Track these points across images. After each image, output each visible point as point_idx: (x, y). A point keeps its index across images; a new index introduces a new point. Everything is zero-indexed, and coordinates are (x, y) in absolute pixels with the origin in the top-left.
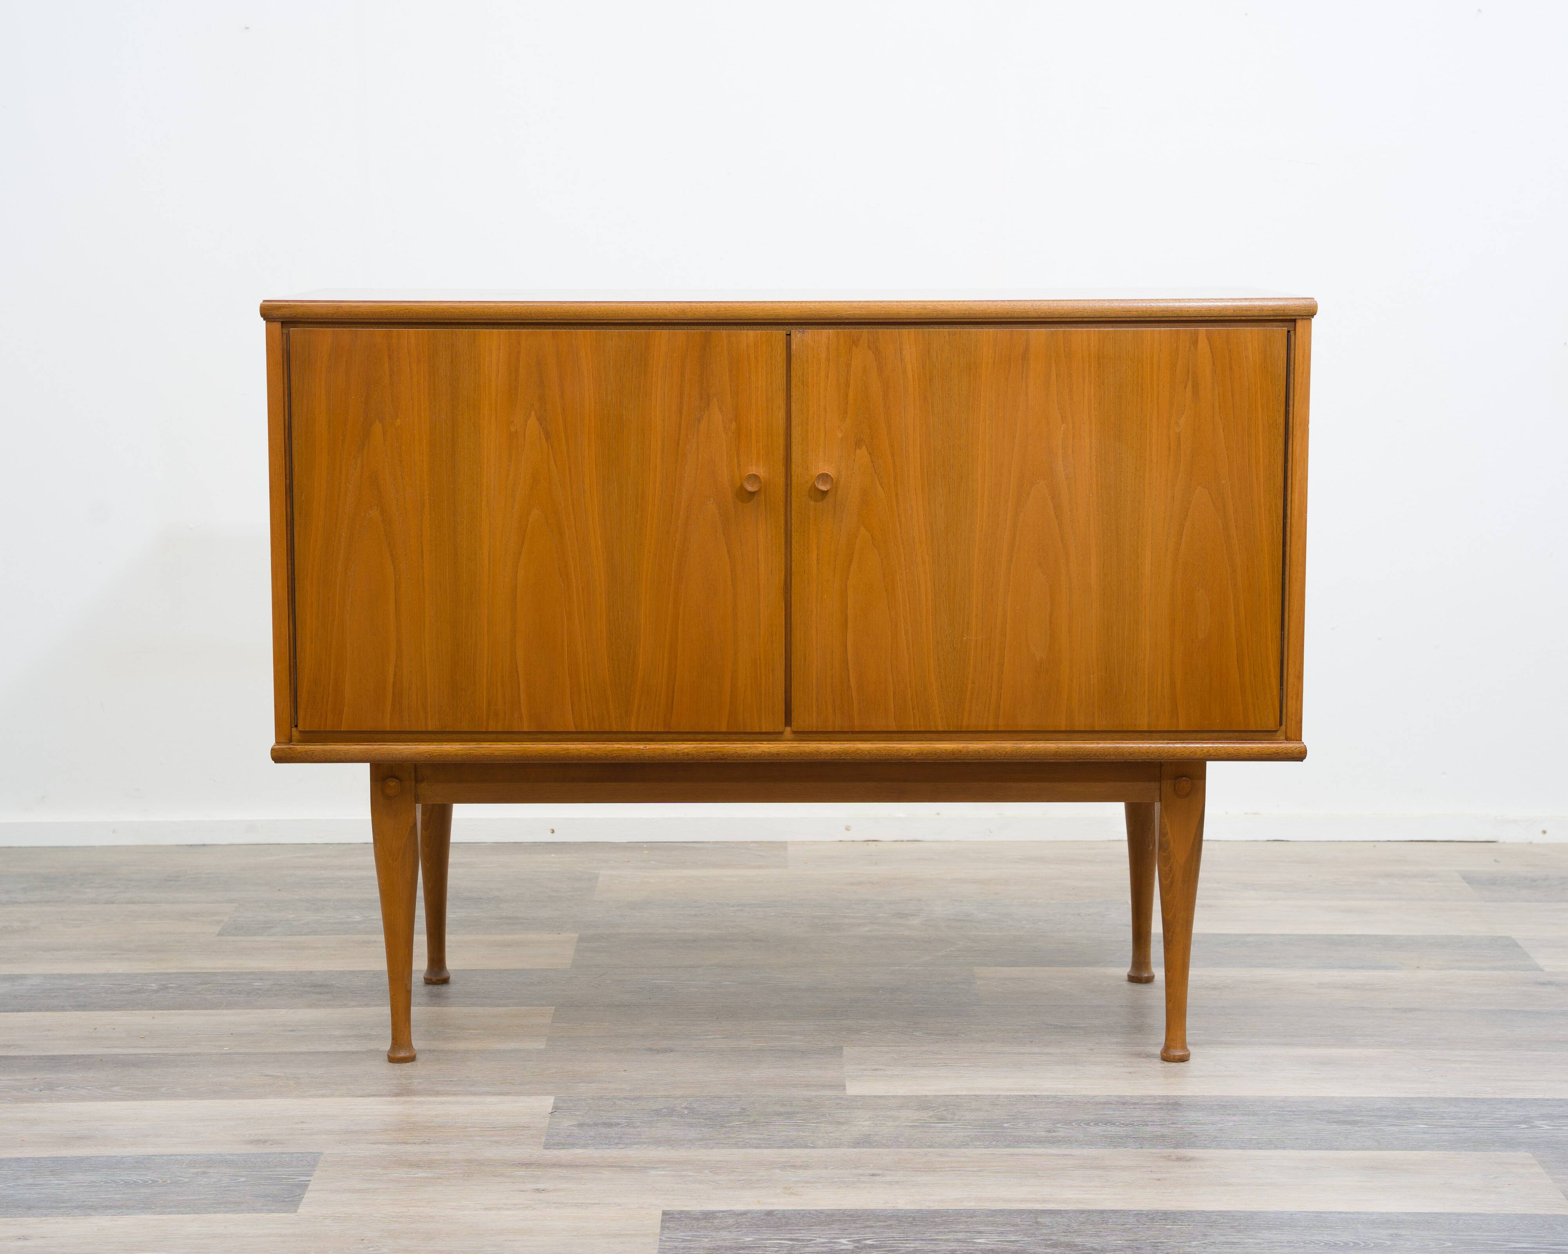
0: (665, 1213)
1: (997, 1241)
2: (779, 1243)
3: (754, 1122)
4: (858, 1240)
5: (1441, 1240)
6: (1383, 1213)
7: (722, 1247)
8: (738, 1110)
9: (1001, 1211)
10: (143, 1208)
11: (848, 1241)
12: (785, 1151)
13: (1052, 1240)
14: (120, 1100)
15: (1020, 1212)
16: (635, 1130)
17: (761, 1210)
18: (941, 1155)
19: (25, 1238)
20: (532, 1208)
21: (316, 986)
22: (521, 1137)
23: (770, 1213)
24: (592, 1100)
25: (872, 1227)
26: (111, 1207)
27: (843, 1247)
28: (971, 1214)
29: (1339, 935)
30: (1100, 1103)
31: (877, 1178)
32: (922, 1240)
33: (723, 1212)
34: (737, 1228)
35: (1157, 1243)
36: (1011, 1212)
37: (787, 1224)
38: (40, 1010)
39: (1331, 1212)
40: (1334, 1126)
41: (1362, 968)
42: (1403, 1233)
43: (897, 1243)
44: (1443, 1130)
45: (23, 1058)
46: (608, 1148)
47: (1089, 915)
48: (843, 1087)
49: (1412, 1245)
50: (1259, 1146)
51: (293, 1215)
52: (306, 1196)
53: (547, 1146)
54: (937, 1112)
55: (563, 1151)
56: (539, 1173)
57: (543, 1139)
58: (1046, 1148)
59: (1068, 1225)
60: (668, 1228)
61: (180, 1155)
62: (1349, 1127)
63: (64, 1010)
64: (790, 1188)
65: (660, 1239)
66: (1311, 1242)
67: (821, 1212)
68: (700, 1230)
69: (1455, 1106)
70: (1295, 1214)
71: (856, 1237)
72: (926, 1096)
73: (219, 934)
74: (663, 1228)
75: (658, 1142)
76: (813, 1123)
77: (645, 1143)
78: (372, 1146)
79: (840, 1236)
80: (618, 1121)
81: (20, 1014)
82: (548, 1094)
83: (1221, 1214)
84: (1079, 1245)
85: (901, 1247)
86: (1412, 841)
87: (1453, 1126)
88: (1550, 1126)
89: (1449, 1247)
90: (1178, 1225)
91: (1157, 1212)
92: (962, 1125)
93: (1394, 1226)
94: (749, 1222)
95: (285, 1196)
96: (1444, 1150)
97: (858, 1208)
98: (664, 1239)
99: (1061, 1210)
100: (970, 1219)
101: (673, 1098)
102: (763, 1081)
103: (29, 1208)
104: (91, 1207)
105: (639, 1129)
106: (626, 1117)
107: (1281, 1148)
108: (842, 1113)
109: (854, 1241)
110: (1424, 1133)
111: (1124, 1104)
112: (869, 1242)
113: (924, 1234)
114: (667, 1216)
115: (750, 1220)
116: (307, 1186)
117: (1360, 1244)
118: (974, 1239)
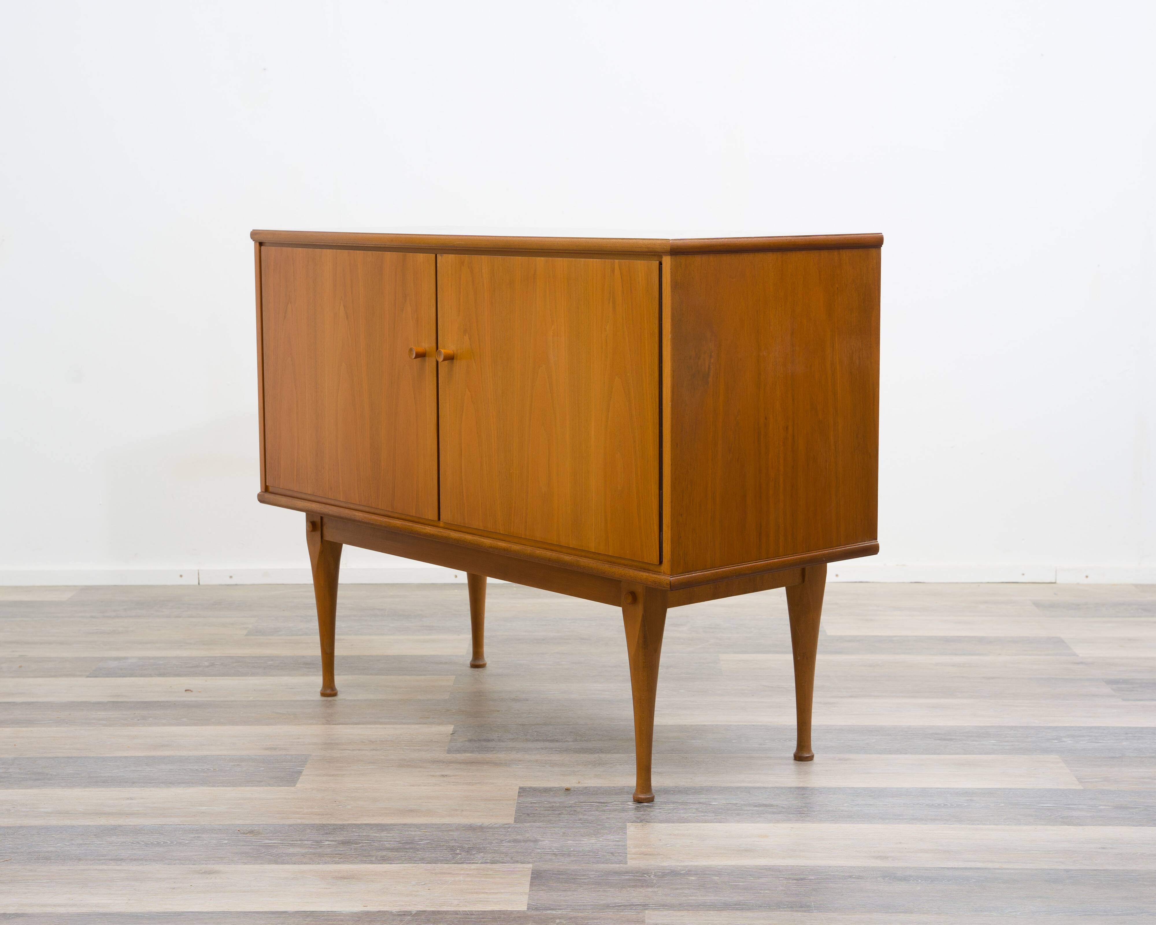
0: (520, 788)
6: (963, 789)
33: (556, 787)
35: (823, 804)
39: (932, 788)
49: (980, 805)
52: (301, 778)
53: (449, 752)
57: (446, 748)
70: (910, 789)
74: (519, 796)
79: (628, 801)
80: (492, 738)
85: (665, 807)
86: (1003, 582)
88: (1072, 741)
95: (288, 778)
103: (133, 783)
114: (523, 791)
116: (301, 772)
117: (948, 805)
118: (711, 802)
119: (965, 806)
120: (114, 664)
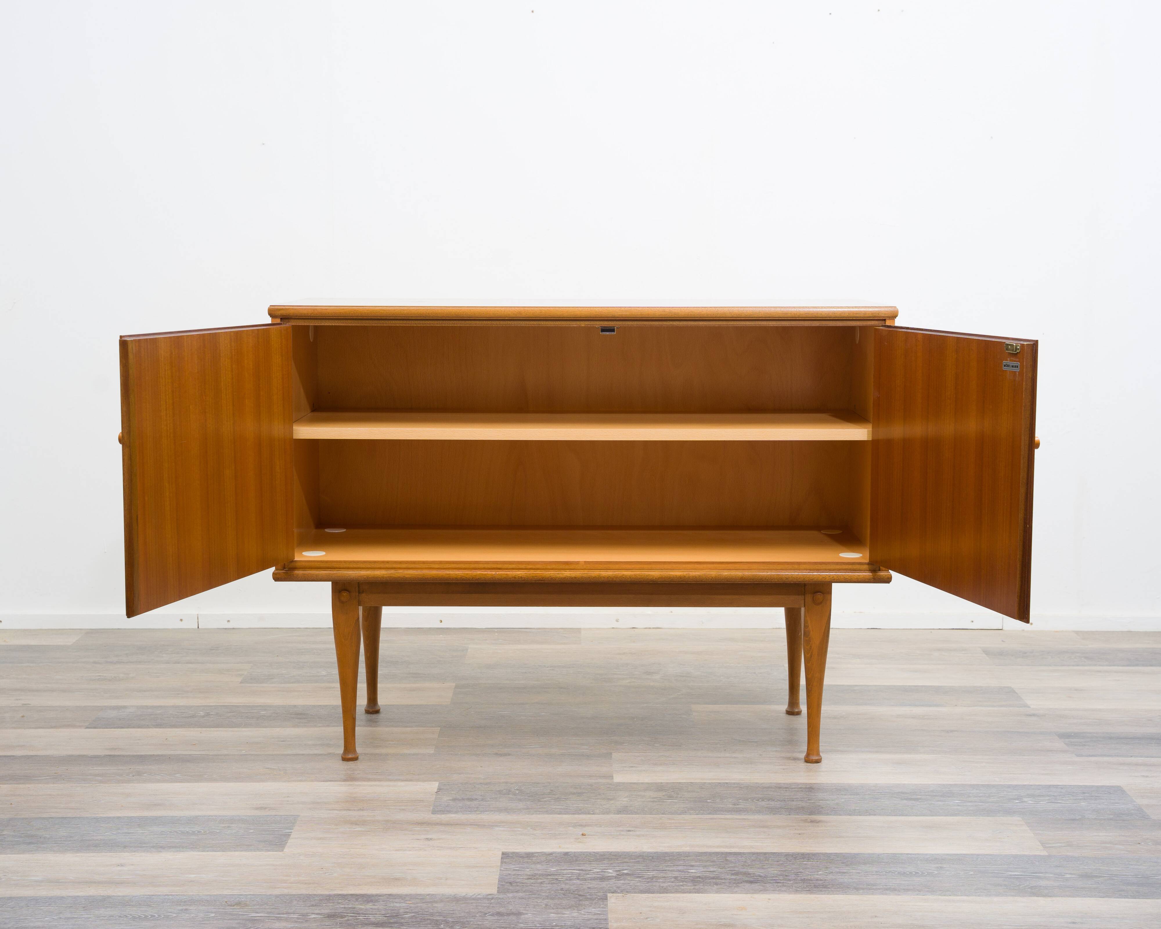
0: (503, 854)
1: (702, 871)
2: (571, 872)
3: (558, 798)
4: (619, 870)
5: (966, 870)
6: (933, 854)
7: (537, 874)
8: (548, 791)
9: (705, 853)
10: (192, 848)
11: (613, 871)
12: (576, 816)
13: (735, 870)
14: (180, 782)
15: (717, 854)
16: (487, 803)
17: (561, 852)
18: (670, 819)
19: (122, 865)
20: (423, 850)
21: (298, 714)
22: (418, 807)
23: (566, 854)
24: (461, 785)
25: (627, 862)
26: (173, 847)
27: (610, 875)
28: (687, 855)
29: (909, 686)
30: (765, 788)
31: (631, 833)
32: (657, 870)
33: (538, 853)
34: (546, 863)
35: (798, 872)
36: (710, 854)
37: (576, 860)
38: (134, 727)
39: (902, 854)
40: (905, 802)
41: (922, 706)
42: (945, 866)
43: (642, 872)
44: (969, 804)
45: (123, 756)
46: (470, 814)
47: (761, 673)
48: (612, 777)
50: (860, 813)
51: (281, 853)
52: (289, 841)
53: (434, 812)
54: (668, 793)
55: (443, 816)
56: (429, 829)
57: (431, 808)
58: (733, 815)
59: (745, 862)
60: (505, 863)
61: (215, 816)
62: (913, 802)
63: (150, 728)
64: (579, 838)
65: (500, 869)
66: (890, 872)
67: (597, 853)
68: (524, 864)
69: (977, 790)
70: (881, 855)
71: (618, 868)
72: (662, 783)
73: (241, 683)
74: (502, 862)
75: (500, 810)
76: (594, 799)
77: (492, 811)
78: (329, 811)
79: (608, 868)
80: (476, 797)
81: (122, 730)
82: (435, 781)
83: (836, 855)
84: (751, 874)
85: (645, 875)
86: (954, 629)
87: (975, 802)
88: (1032, 801)
89: (971, 875)
90: (811, 862)
91: (798, 854)
92: (683, 801)
93: (939, 862)
94: (553, 859)
95: (277, 841)
96: (970, 816)
97: (619, 851)
98: (502, 869)
99: (741, 853)
100: (686, 858)
101: (510, 783)
102: (563, 773)
103: (125, 847)
104: (161, 847)
105: (489, 802)
106: (482, 795)
107: (873, 815)
108: (611, 793)
109: (616, 871)
110: (958, 805)
111: (780, 788)
112: (625, 872)
113: (658, 867)
114: (505, 856)
115: (554, 858)
116: (290, 835)
117: (919, 873)
118: (688, 870)
119: (936, 874)
120: (113, 714)
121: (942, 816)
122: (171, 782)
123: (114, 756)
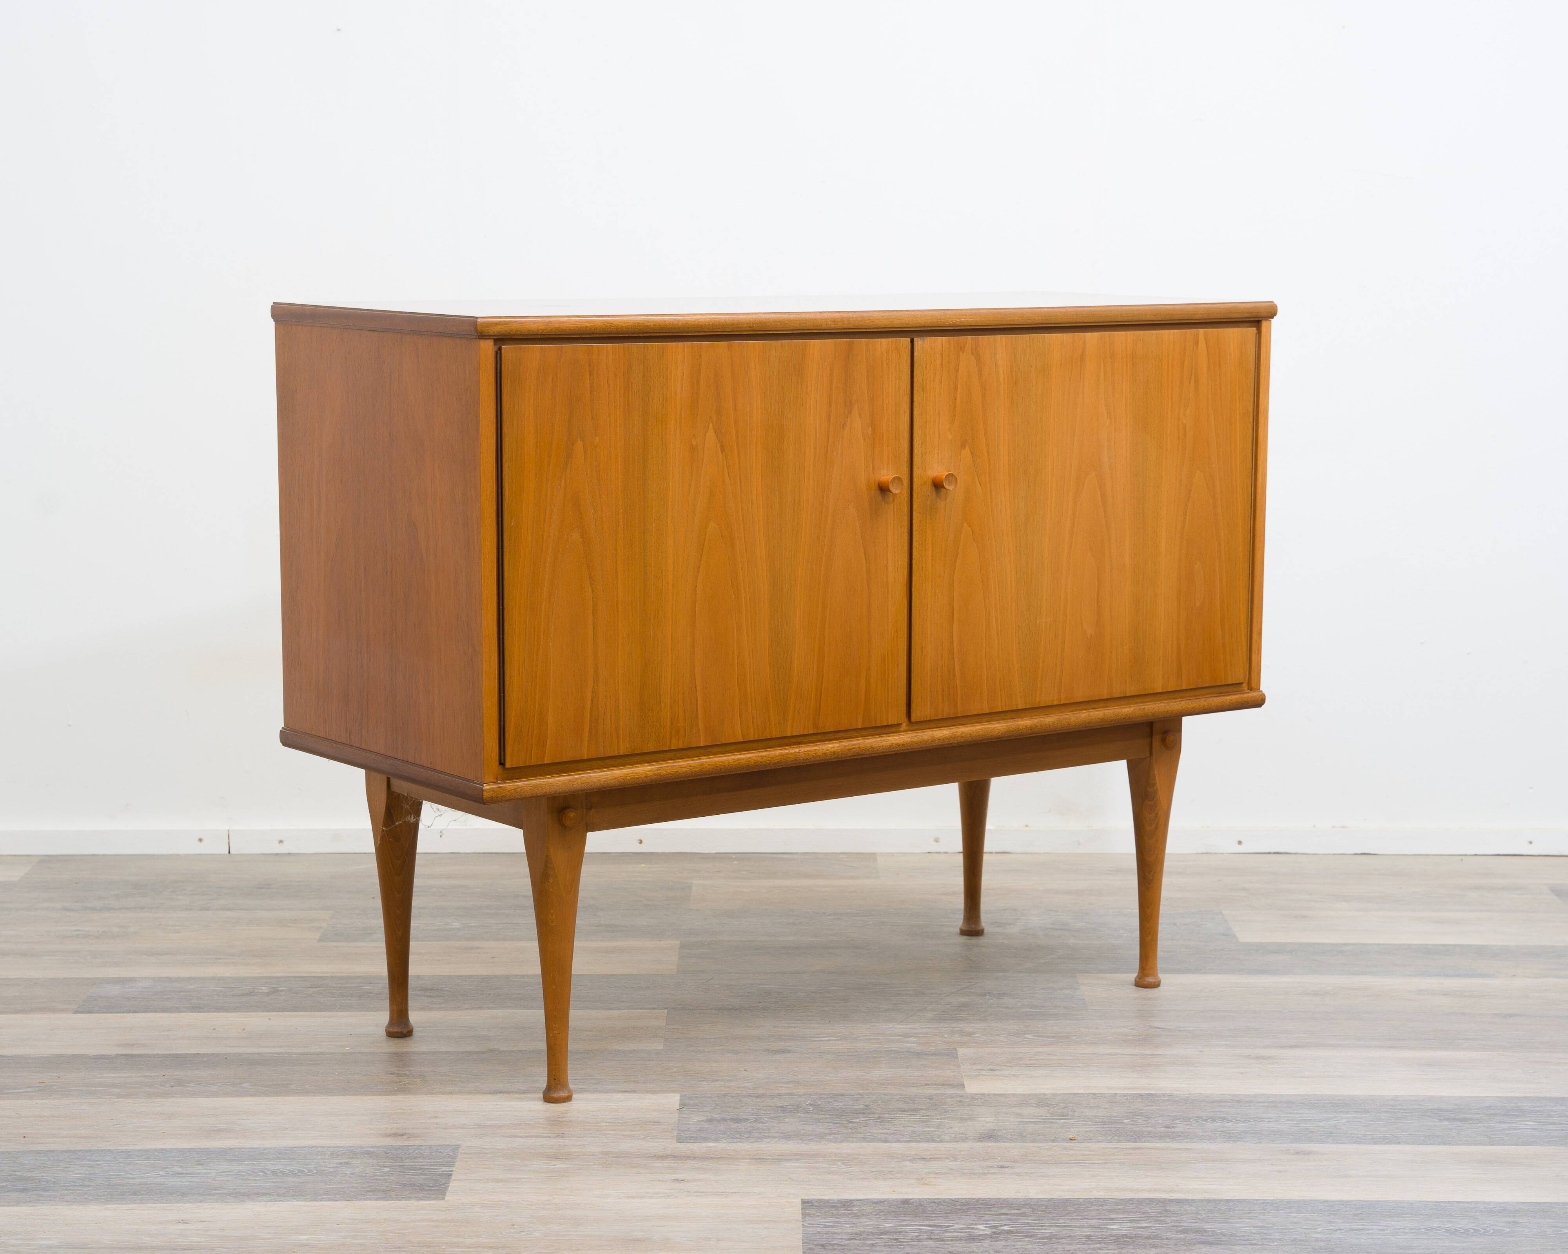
0: (804, 1202)
1: (1130, 1227)
2: (919, 1229)
3: (879, 1117)
4: (994, 1226)
6: (1499, 1203)
7: (864, 1232)
8: (862, 1107)
9: (1130, 1200)
10: (293, 1195)
11: (986, 1227)
12: (913, 1145)
13: (1182, 1226)
14: (251, 1095)
15: (1150, 1201)
16: (764, 1125)
17: (896, 1199)
18: (1065, 1149)
19: (184, 1222)
20: (673, 1197)
21: (426, 990)
22: (653, 1131)
23: (906, 1202)
24: (717, 1097)
25: (1007, 1214)
26: (263, 1194)
27: (981, 1233)
28: (1102, 1202)
29: (1434, 945)
30: (1215, 1102)
31: (1006, 1170)
32: (1057, 1226)
33: (860, 1200)
34: (876, 1215)
35: (1284, 1229)
36: (1139, 1201)
37: (924, 1212)
38: (156, 1012)
39: (1449, 1202)
40: (1445, 1123)
41: (1459, 976)
42: (1521, 1220)
43: (1032, 1229)
44: (1552, 1127)
45: (149, 1056)
46: (740, 1142)
47: (1185, 924)
48: (962, 1086)
50: (1374, 1141)
51: (441, 1202)
52: (451, 1184)
53: (680, 1140)
54: (1057, 1109)
55: (696, 1145)
56: (676, 1165)
57: (675, 1134)
58: (1166, 1142)
59: (1197, 1213)
60: (809, 1215)
61: (321, 1147)
62: (1460, 1124)
63: (180, 1012)
64: (923, 1178)
65: (802, 1225)
66: (1432, 1229)
67: (956, 1201)
68: (840, 1216)
69: (1561, 1105)
70: (1415, 1203)
71: (992, 1223)
72: (1045, 1094)
73: (320, 940)
74: (804, 1215)
75: (787, 1136)
76: (938, 1119)
77: (775, 1137)
78: (508, 1139)
79: (977, 1222)
80: (746, 1117)
81: (136, 1015)
82: (673, 1092)
83: (1343, 1203)
84: (1208, 1231)
85: (1037, 1233)
86: (1499, 855)
87: (1561, 1124)
90: (1303, 1213)
91: (1281, 1201)
92: (1083, 1121)
93: (1511, 1215)
94: (886, 1209)
95: (431, 1185)
96: (1555, 1145)
97: (991, 1197)
98: (806, 1224)
99: (1188, 1200)
100: (1101, 1207)
101: (796, 1095)
102: (882, 1080)
103: (183, 1195)
104: (243, 1195)
105: (767, 1125)
106: (754, 1113)
107: (1395, 1143)
108: (964, 1109)
109: (990, 1227)
110: (1534, 1129)
111: (1239, 1102)
112: (1005, 1228)
113: (1058, 1220)
114: (808, 1204)
115: (888, 1208)
116: (451, 1175)
117: (1480, 1231)
118: (1107, 1225)
119: (1507, 1232)
120: (115, 990)
121: (1508, 1145)
122: (237, 1096)
123: (132, 1056)
